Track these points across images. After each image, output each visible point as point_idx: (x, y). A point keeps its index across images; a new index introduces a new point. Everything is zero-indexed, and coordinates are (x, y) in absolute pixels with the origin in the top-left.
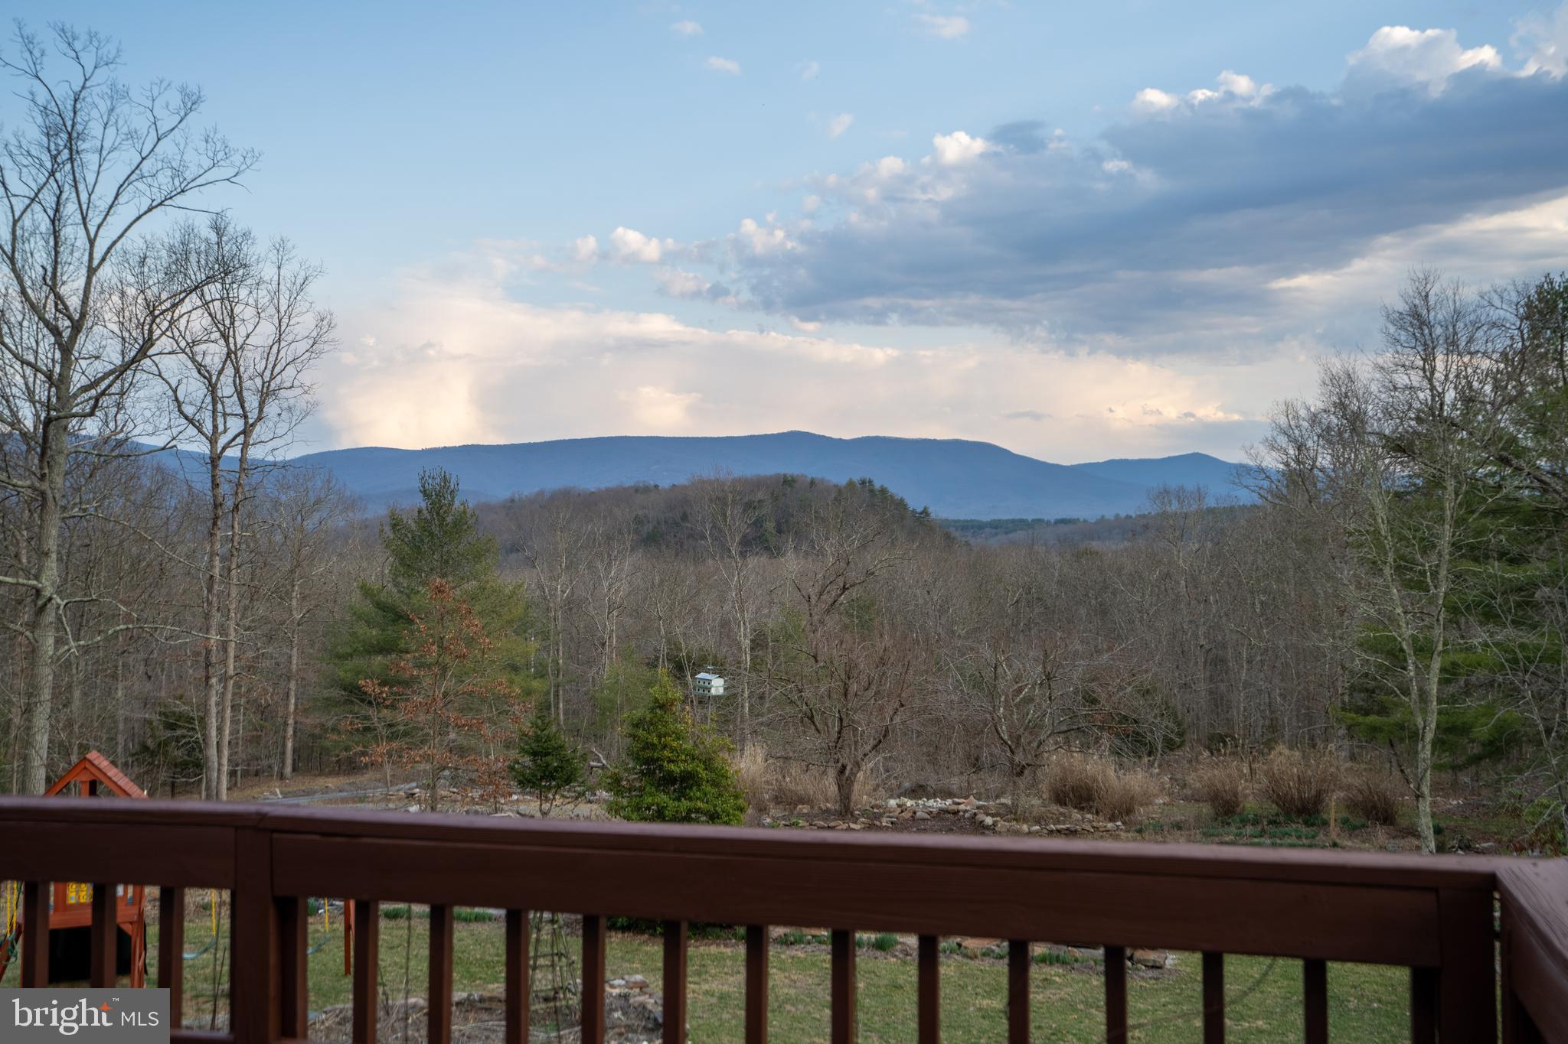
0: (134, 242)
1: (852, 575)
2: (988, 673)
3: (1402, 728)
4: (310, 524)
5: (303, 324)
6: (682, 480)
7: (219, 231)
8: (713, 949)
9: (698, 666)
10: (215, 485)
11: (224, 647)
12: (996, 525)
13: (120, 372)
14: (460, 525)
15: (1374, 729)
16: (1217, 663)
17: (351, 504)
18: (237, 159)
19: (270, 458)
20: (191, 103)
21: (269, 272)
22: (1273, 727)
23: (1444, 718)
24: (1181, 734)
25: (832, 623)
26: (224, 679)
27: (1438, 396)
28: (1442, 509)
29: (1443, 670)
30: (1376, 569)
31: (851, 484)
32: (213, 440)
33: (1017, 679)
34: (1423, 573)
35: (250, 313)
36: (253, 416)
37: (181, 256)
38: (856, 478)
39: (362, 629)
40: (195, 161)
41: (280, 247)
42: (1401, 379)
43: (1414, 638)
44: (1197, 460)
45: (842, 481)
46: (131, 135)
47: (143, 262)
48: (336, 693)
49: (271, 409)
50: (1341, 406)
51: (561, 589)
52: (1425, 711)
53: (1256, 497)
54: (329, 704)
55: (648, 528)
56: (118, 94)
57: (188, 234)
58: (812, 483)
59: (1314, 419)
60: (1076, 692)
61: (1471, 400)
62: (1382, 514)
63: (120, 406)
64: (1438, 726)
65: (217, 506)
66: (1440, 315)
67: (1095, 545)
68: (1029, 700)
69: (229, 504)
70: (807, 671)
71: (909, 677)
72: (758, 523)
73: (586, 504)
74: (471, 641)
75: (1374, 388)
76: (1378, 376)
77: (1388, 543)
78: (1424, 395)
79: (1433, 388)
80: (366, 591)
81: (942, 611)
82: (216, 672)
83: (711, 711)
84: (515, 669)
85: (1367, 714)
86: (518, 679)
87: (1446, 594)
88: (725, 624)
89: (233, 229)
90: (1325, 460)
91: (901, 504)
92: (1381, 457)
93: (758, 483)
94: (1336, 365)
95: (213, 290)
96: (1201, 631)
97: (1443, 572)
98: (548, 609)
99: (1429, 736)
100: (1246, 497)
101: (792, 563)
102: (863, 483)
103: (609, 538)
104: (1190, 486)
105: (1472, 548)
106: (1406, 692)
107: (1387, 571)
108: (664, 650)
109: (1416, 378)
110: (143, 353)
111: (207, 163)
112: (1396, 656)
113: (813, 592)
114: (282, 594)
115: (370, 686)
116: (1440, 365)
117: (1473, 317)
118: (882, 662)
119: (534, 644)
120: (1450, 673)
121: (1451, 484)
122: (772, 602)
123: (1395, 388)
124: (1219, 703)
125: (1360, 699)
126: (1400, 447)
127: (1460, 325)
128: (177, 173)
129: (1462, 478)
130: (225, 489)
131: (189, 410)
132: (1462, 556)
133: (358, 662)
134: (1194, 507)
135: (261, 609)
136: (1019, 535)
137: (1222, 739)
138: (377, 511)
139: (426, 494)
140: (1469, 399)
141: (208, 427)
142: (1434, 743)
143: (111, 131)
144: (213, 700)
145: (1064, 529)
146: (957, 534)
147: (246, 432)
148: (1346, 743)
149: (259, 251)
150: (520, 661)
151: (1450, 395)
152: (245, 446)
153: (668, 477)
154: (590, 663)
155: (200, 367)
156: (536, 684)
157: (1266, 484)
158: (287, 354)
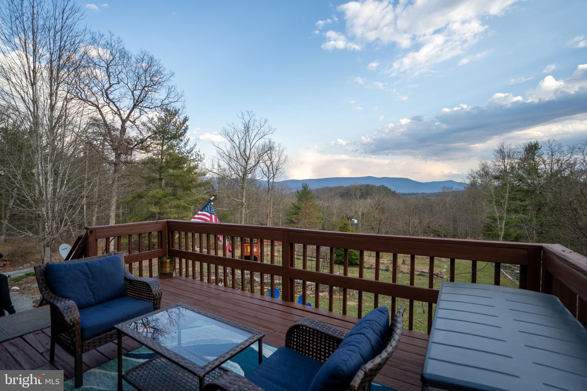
0: (257, 145)
1: (381, 203)
2: (408, 221)
3: (496, 234)
4: (283, 192)
5: (283, 158)
6: (348, 185)
7: (270, 142)
8: (355, 269)
9: (352, 218)
10: (269, 185)
11: (270, 212)
12: (409, 194)
13: (254, 166)
14: (309, 192)
15: (489, 234)
16: (455, 221)
17: (290, 189)
18: (273, 130)
19: (277, 181)
20: (266, 121)
21: (277, 149)
22: (467, 234)
23: (505, 233)
24: (447, 234)
25: (377, 211)
26: (270, 218)
27: (505, 167)
28: (506, 190)
29: (505, 223)
30: (491, 202)
31: (380, 186)
32: (268, 178)
33: (414, 222)
34: (502, 203)
35: (275, 155)
36: (275, 173)
37: (264, 147)
38: (381, 185)
39: (292, 210)
40: (266, 131)
41: (279, 144)
42: (497, 163)
43: (499, 216)
44: (451, 181)
45: (379, 185)
46: (257, 127)
47: (258, 148)
48: (288, 221)
49: (278, 172)
50: (483, 170)
51: (326, 204)
52: (501, 231)
53: (464, 188)
54: (286, 223)
55: (341, 194)
56: (255, 121)
57: (265, 143)
58: (373, 186)
59: (477, 173)
60: (426, 225)
61: (513, 168)
62: (493, 191)
63: (254, 172)
64: (504, 234)
65: (269, 189)
66: (506, 150)
67: (429, 198)
68: (416, 227)
69: (271, 188)
70: (372, 220)
71: (392, 222)
72: (362, 193)
73: (331, 189)
74: (311, 213)
75: (491, 165)
76: (492, 163)
77: (494, 197)
78: (503, 167)
79: (504, 165)
80: (293, 203)
81: (398, 210)
82: (269, 217)
83: (354, 226)
84: (318, 218)
85: (487, 231)
86: (319, 220)
87: (507, 207)
88: (356, 211)
89: (272, 141)
90: (479, 181)
91: (390, 190)
92: (492, 180)
93: (362, 186)
94: (483, 162)
95: (269, 152)
96: (452, 215)
97: (506, 203)
98: (324, 208)
99: (502, 236)
100: (462, 188)
101: (369, 201)
102: (382, 186)
103: (335, 196)
104: (450, 186)
105: (513, 198)
106: (497, 227)
107: (494, 202)
108: (345, 216)
109: (501, 163)
110: (258, 163)
111: (268, 131)
112: (495, 220)
113: (373, 206)
114: (279, 205)
115: (294, 220)
116: (506, 161)
117: (514, 151)
118: (387, 218)
119: (321, 214)
120: (507, 224)
121: (508, 185)
122: (365, 208)
123: (496, 165)
124: (455, 229)
125: (486, 229)
126: (496, 178)
127: (511, 152)
128: (264, 133)
129: (511, 184)
130: (270, 186)
131: (265, 172)
132: (511, 200)
133: (291, 216)
134: (450, 190)
135: (276, 206)
136: (413, 196)
137: (456, 235)
138: (294, 191)
139: (303, 187)
140: (512, 168)
141: (268, 176)
142: (503, 238)
143: (254, 126)
144: (268, 221)
145: (422, 195)
146: (401, 195)
147: (274, 176)
148: (483, 237)
149: (276, 145)
150: (319, 217)
151: (508, 167)
152: (273, 178)
153: (345, 185)
154: (331, 218)
155: (266, 165)
156: (322, 221)
157: (466, 186)
158: (280, 162)
